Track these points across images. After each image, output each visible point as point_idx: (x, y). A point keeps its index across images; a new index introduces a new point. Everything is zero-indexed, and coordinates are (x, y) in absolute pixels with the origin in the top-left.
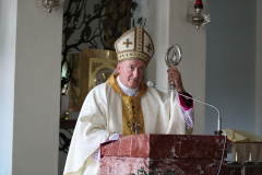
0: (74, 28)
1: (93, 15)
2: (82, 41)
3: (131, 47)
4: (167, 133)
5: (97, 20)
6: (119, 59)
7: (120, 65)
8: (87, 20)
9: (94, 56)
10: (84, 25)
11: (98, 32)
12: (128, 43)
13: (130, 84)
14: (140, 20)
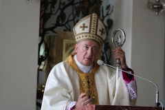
0: (51, 13)
1: (67, 3)
2: (58, 25)
3: (87, 30)
4: (113, 104)
5: (70, 7)
6: (77, 40)
7: (77, 46)
8: (62, 7)
9: (68, 38)
10: (59, 11)
11: (71, 18)
12: (84, 27)
13: (84, 62)
14: (108, 7)
